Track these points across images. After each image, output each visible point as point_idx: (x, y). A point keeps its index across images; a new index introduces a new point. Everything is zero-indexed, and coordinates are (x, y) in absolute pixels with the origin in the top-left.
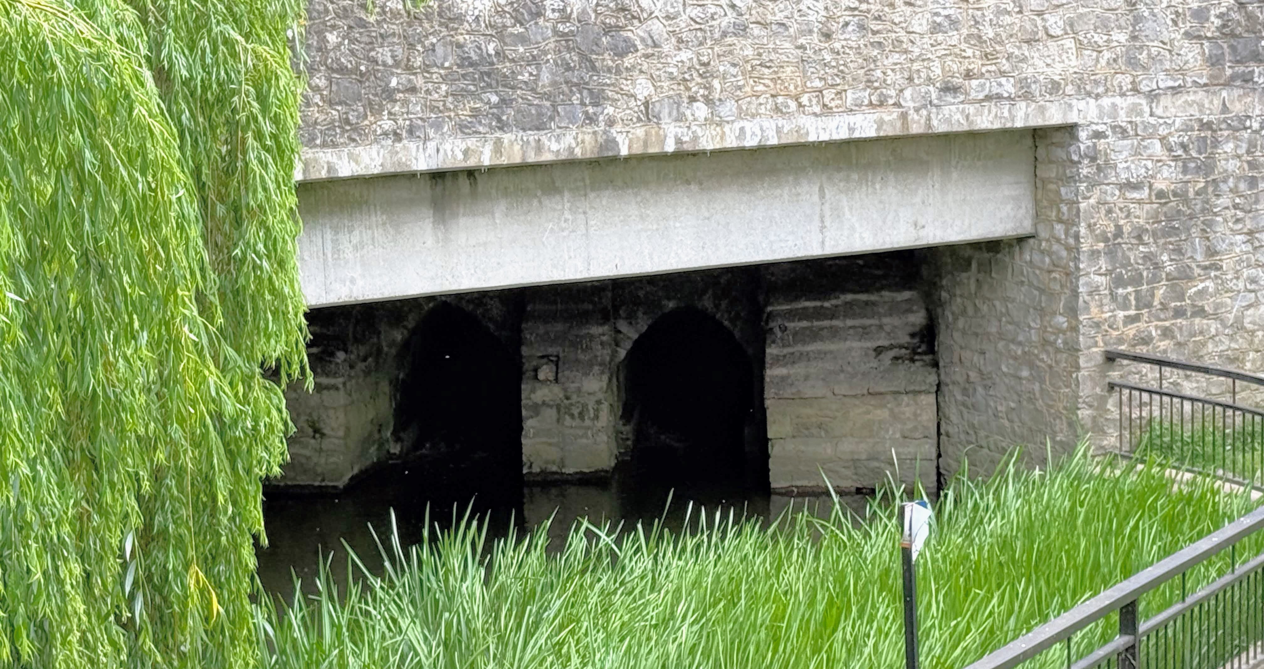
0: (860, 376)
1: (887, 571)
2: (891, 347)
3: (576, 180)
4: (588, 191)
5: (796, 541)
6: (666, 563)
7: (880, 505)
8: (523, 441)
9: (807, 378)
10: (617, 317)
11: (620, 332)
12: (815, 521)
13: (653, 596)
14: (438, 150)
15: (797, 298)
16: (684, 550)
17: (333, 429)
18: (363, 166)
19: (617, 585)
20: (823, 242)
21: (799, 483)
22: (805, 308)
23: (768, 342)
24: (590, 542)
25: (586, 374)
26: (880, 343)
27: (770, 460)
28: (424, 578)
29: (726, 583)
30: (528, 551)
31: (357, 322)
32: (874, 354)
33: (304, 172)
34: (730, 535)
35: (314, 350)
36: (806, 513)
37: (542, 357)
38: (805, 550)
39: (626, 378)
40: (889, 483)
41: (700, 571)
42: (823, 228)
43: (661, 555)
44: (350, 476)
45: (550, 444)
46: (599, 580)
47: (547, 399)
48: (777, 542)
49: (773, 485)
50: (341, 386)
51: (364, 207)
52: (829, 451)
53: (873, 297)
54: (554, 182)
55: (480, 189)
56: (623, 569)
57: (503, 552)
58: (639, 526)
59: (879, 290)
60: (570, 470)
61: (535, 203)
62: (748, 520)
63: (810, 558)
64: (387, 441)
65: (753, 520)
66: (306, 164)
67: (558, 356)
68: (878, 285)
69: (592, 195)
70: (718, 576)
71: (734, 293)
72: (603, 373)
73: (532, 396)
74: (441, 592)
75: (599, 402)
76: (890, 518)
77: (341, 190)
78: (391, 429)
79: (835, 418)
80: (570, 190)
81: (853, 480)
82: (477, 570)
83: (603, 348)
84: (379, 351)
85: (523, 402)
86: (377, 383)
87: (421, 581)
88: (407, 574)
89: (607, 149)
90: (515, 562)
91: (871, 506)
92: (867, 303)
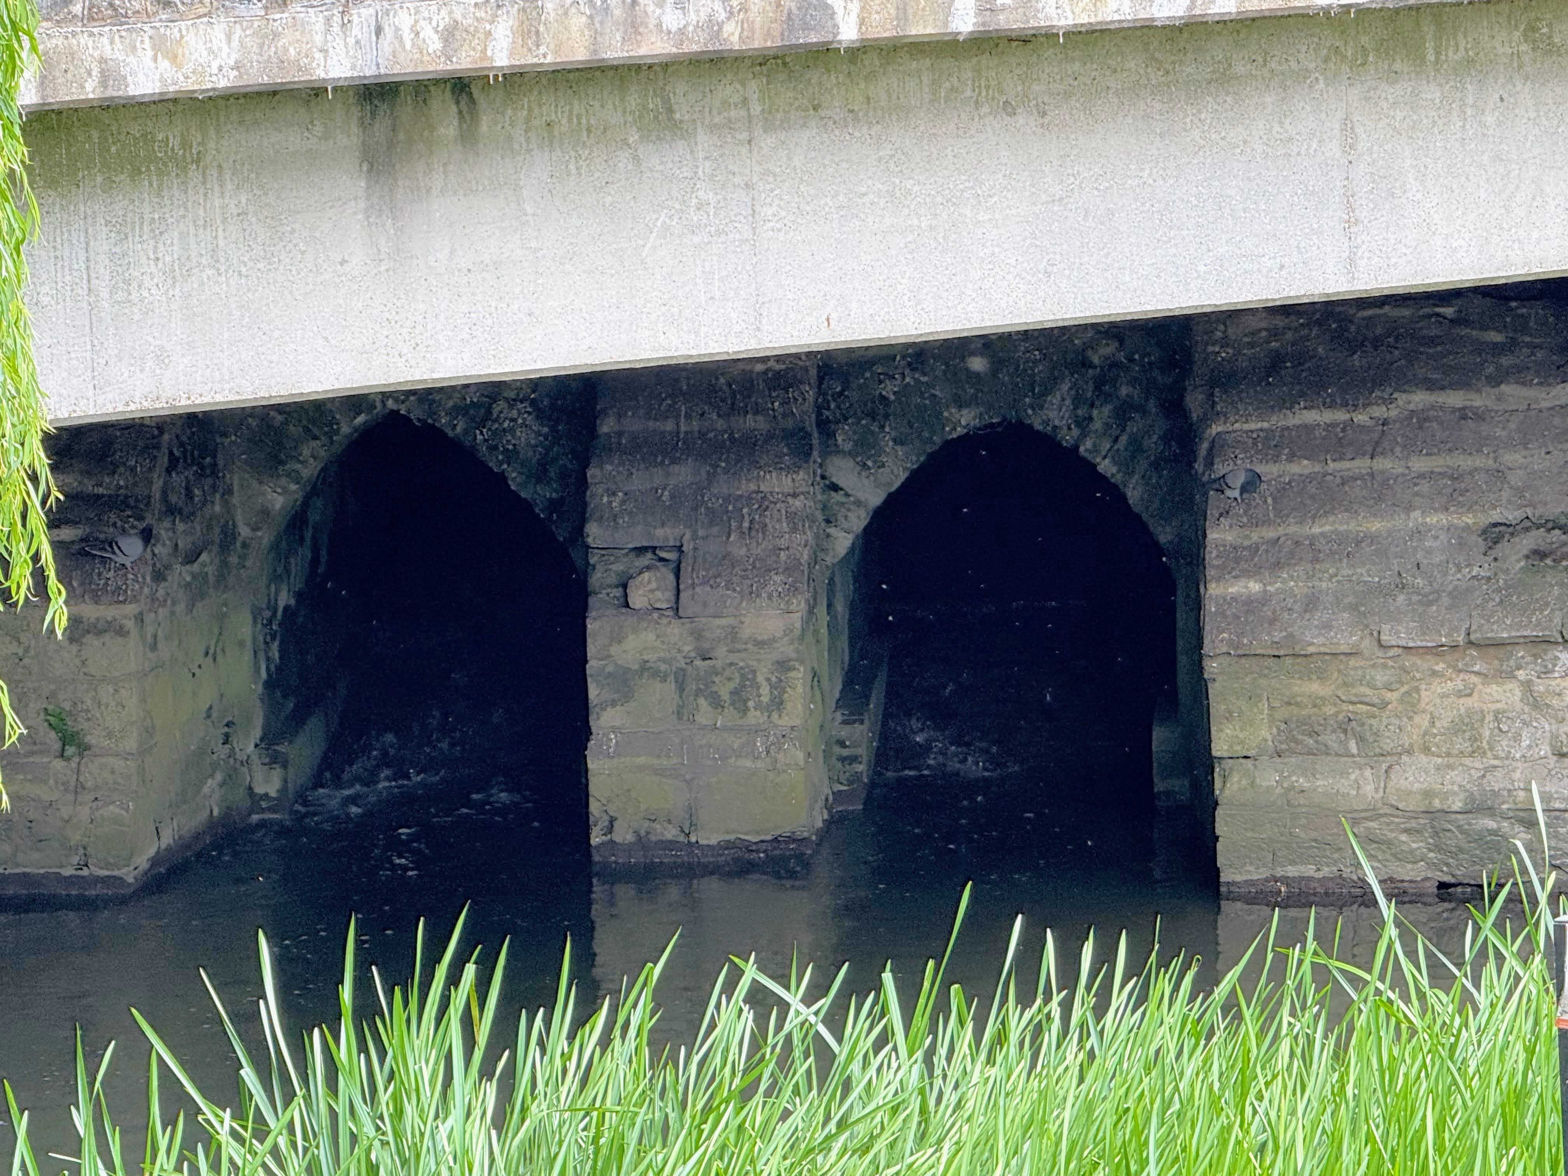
0: (1445, 600)
1: (1520, 1096)
2: (1528, 525)
3: (726, 104)
4: (758, 131)
5: (1286, 1018)
6: (954, 1074)
7: (1499, 926)
8: (592, 764)
9: (1311, 603)
10: (830, 449)
11: (835, 488)
12: (1335, 964)
13: (921, 1157)
14: (379, 31)
15: (1288, 403)
16: (1000, 1039)
17: (110, 735)
18: (188, 68)
19: (832, 1126)
20: (1352, 260)
21: (1292, 871)
22: (1308, 428)
23: (1212, 513)
24: (761, 1021)
25: (753, 594)
26: (1496, 516)
27: (1219, 813)
28: (341, 1109)
29: (1109, 1121)
30: (605, 1042)
31: (173, 465)
32: (1482, 545)
33: (43, 82)
34: (1119, 999)
35: (67, 533)
36: (1311, 945)
37: (640, 551)
38: (1310, 1041)
39: (852, 607)
40: (1524, 871)
41: (1043, 1094)
42: (1350, 222)
43: (943, 1051)
44: (152, 852)
45: (659, 772)
46: (786, 1114)
47: (652, 657)
48: (1239, 1017)
49: (1225, 877)
50: (129, 624)
51: (193, 172)
52: (1369, 789)
53: (1479, 400)
54: (670, 111)
55: (484, 128)
56: (847, 1086)
57: (541, 1044)
58: (887, 977)
59: (1495, 381)
60: (709, 837)
61: (623, 160)
62: (1164, 964)
63: (1322, 1058)
64: (248, 761)
65: (1176, 964)
66: (48, 62)
67: (680, 549)
68: (1490, 369)
69: (768, 142)
70: (1090, 1107)
71: (1124, 391)
72: (794, 590)
73: (615, 650)
74: (385, 1144)
75: (783, 665)
76: (1525, 957)
77: (136, 130)
78: (257, 733)
79: (1384, 705)
80: (713, 128)
81: (1431, 865)
82: (476, 1087)
83: (794, 530)
84: (229, 536)
85: (592, 666)
86: (222, 618)
87: (333, 1115)
88: (299, 1100)
89: (806, 27)
90: (572, 1066)
91: (1477, 929)
92: (1463, 414)
